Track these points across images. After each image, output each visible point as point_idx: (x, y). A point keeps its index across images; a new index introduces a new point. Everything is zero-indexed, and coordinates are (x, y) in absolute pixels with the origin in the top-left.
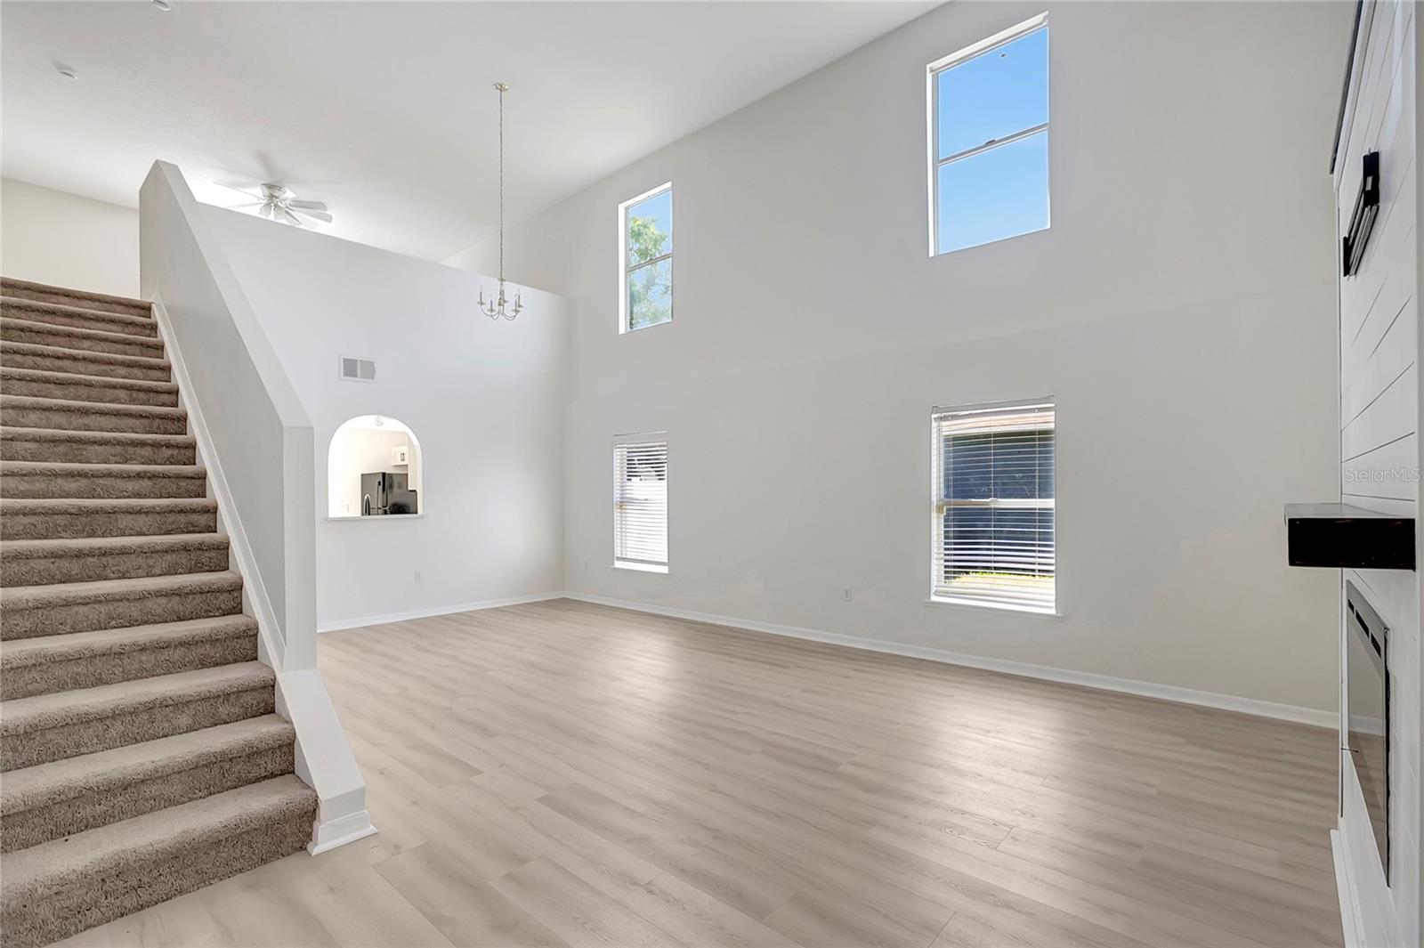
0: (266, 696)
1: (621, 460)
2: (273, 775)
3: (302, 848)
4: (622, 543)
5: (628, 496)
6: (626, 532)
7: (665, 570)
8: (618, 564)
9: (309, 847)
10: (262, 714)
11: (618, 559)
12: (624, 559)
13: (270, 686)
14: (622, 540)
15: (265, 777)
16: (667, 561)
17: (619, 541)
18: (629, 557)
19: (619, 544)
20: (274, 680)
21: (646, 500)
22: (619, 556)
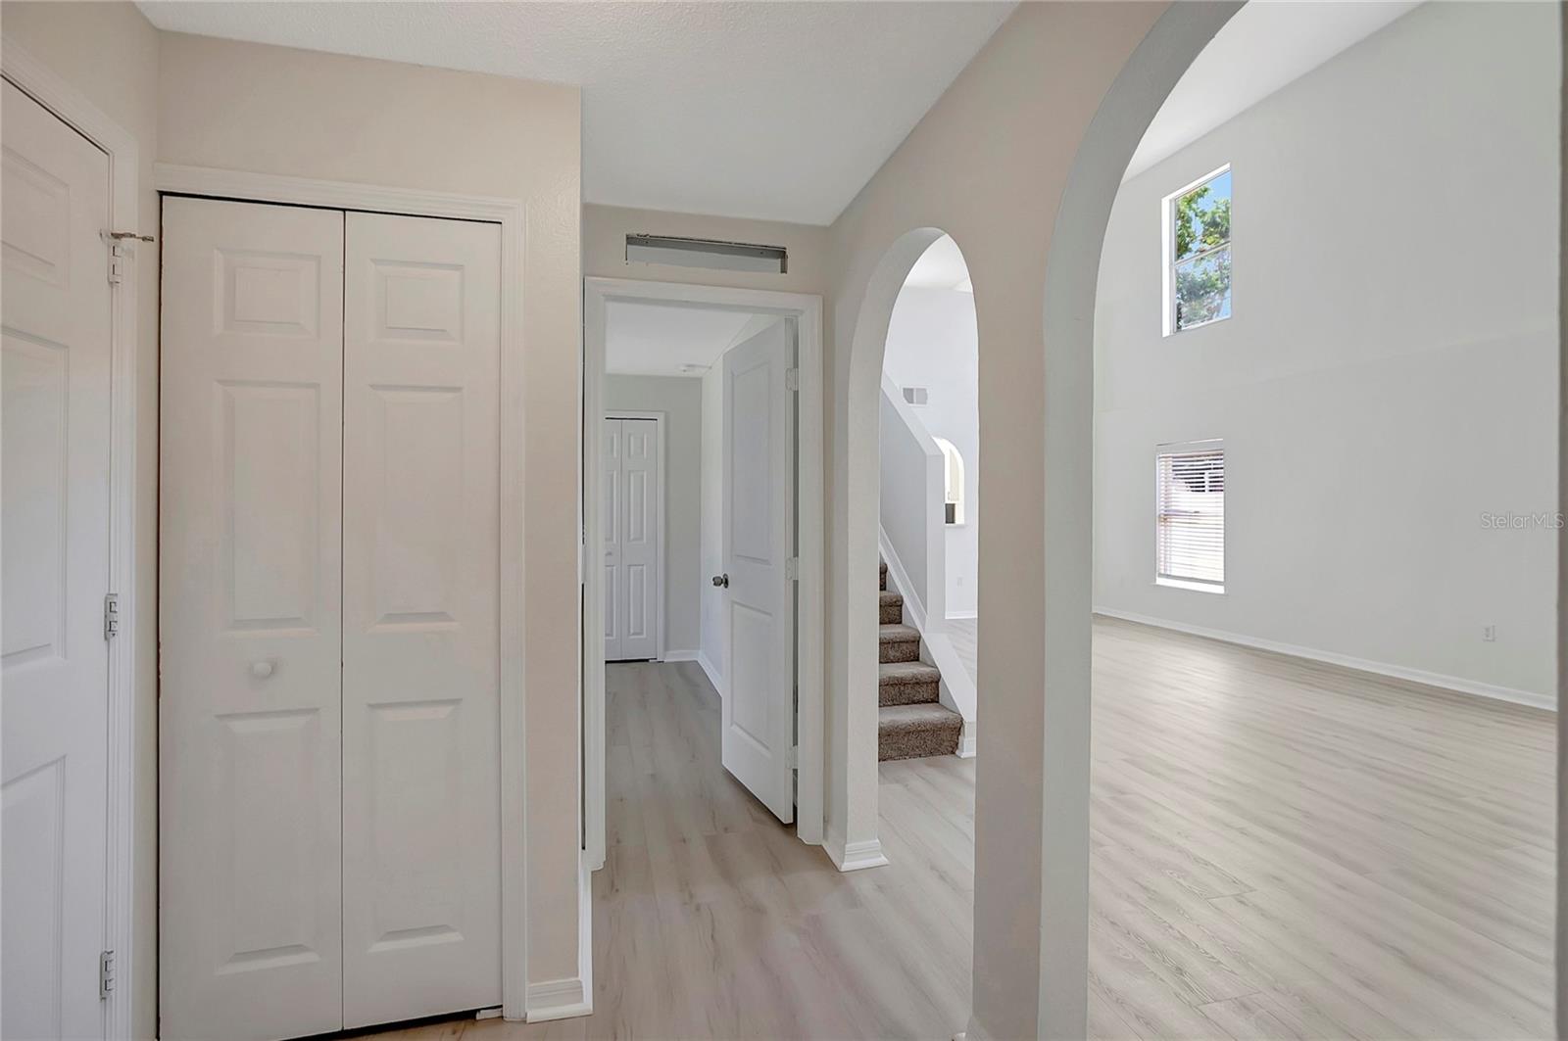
0: (914, 648)
1: (1166, 470)
2: (926, 702)
3: (953, 753)
4: (1165, 558)
5: (1173, 508)
6: (1171, 547)
7: (1220, 590)
8: (1160, 581)
9: (957, 752)
10: (912, 661)
11: (1160, 575)
12: (1168, 576)
13: (916, 641)
14: (1166, 555)
15: (923, 702)
16: (1222, 580)
17: (1163, 556)
18: (1173, 574)
19: (1163, 559)
20: (920, 637)
21: (1196, 512)
22: (1162, 572)
